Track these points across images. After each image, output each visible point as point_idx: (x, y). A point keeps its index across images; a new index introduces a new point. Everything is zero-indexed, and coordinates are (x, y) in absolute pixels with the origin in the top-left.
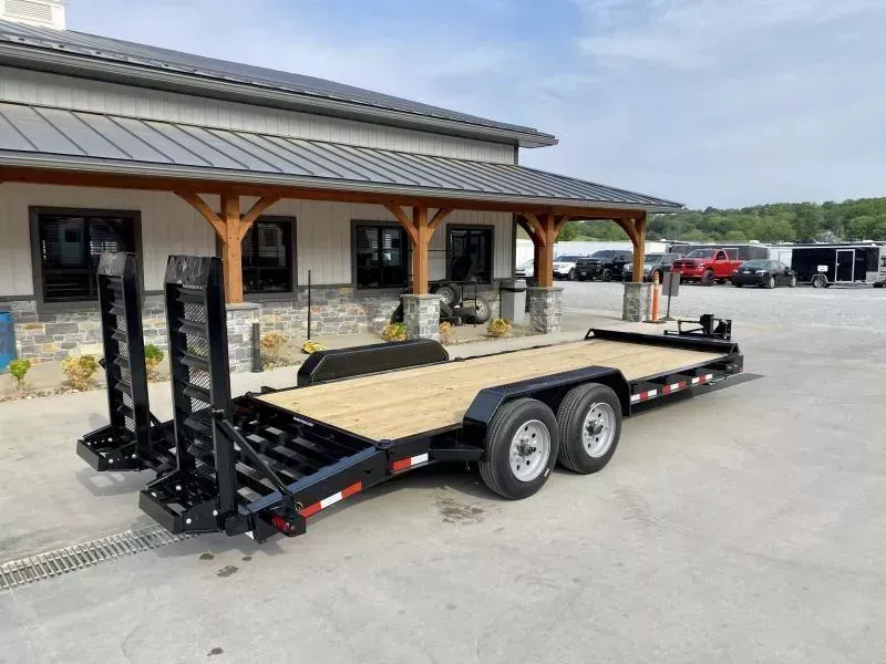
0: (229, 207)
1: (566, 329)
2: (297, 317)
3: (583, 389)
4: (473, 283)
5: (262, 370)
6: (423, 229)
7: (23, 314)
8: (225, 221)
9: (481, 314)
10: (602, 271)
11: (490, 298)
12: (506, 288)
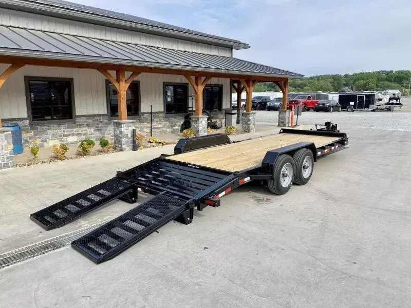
0: (120, 76)
1: (257, 131)
2: (141, 127)
3: (301, 151)
4: (215, 111)
5: (137, 150)
6: (200, 86)
7: (23, 127)
8: (119, 82)
9: (219, 124)
10: (257, 105)
11: (221, 117)
12: (228, 113)
